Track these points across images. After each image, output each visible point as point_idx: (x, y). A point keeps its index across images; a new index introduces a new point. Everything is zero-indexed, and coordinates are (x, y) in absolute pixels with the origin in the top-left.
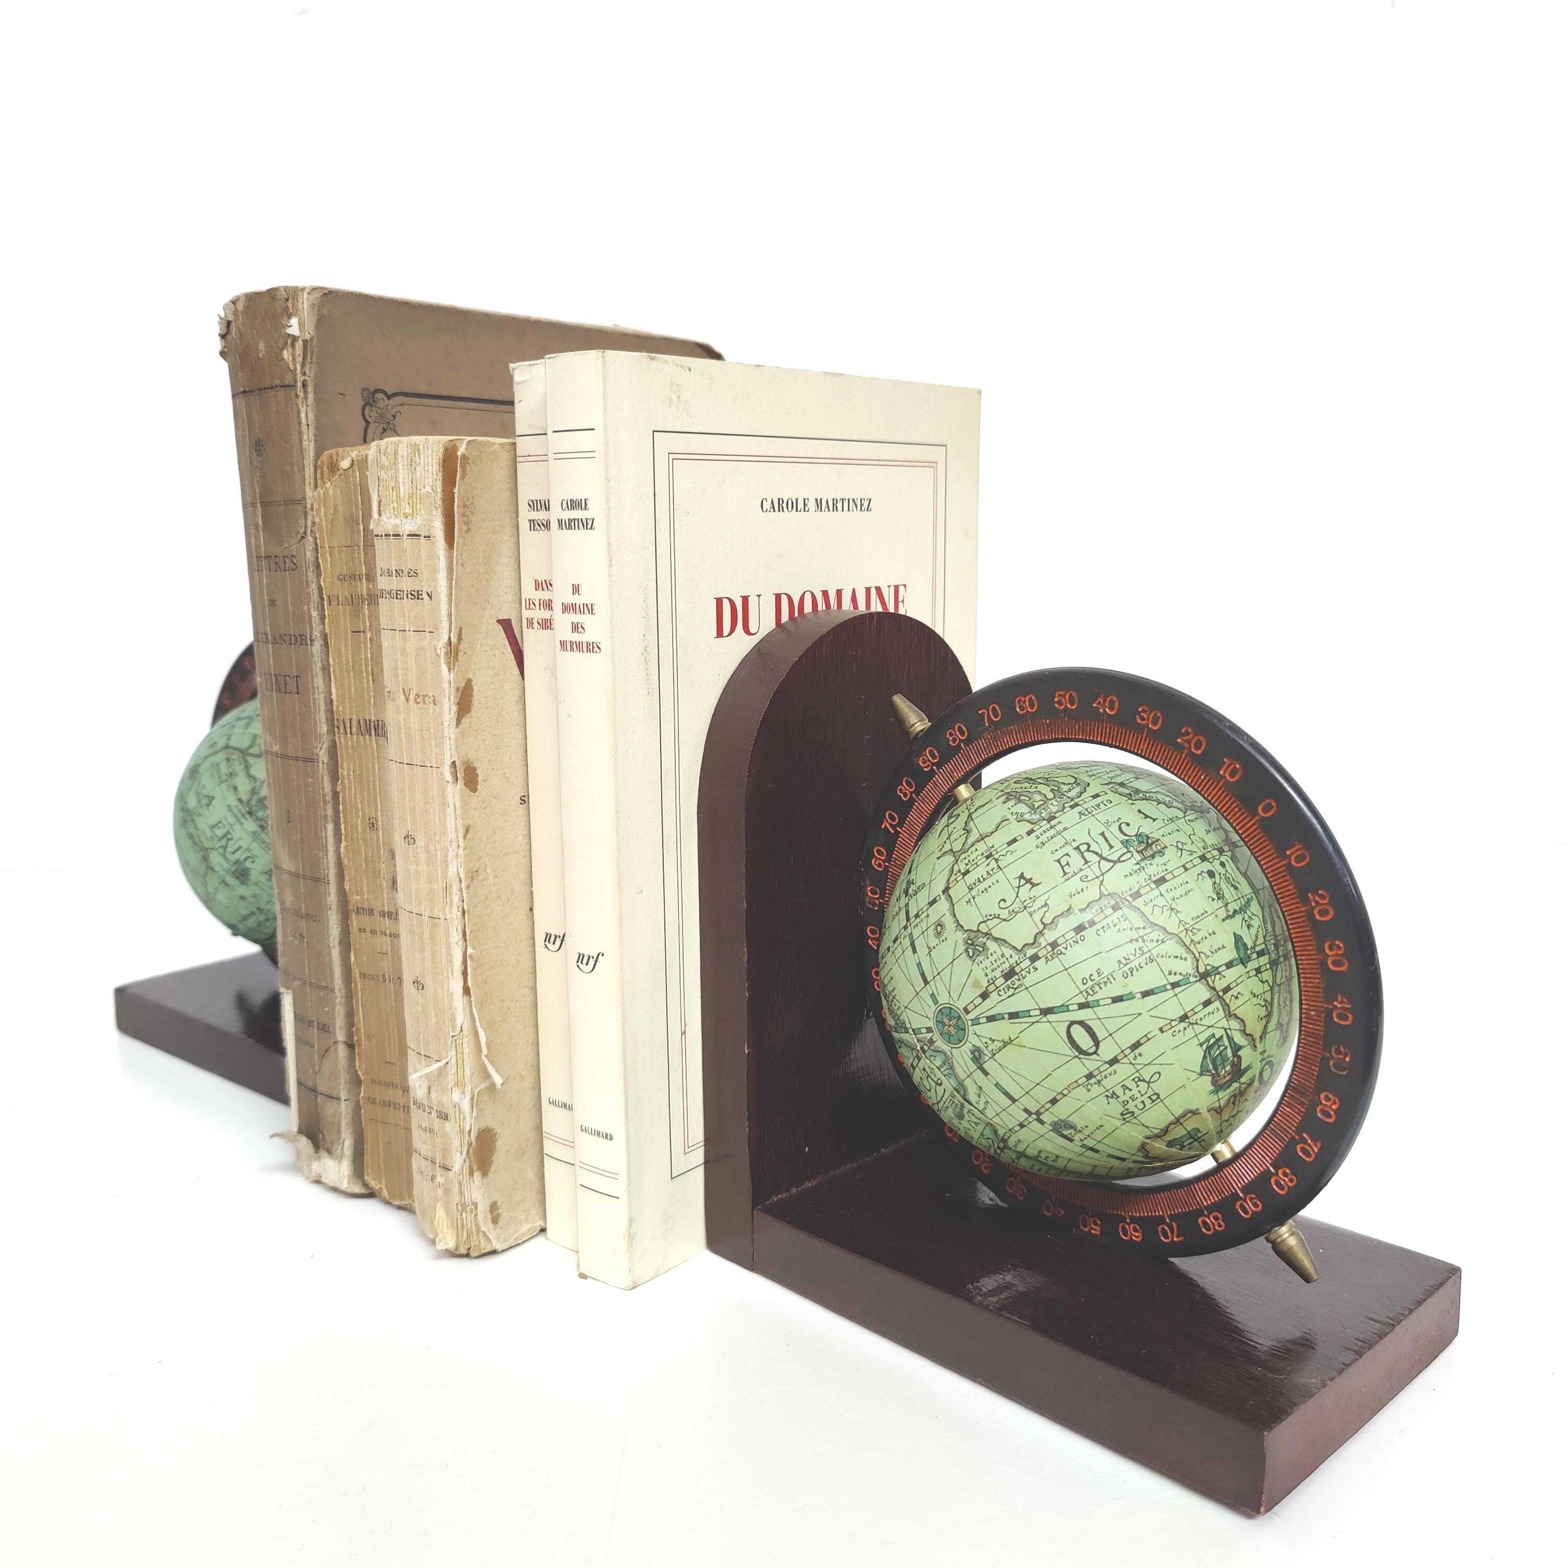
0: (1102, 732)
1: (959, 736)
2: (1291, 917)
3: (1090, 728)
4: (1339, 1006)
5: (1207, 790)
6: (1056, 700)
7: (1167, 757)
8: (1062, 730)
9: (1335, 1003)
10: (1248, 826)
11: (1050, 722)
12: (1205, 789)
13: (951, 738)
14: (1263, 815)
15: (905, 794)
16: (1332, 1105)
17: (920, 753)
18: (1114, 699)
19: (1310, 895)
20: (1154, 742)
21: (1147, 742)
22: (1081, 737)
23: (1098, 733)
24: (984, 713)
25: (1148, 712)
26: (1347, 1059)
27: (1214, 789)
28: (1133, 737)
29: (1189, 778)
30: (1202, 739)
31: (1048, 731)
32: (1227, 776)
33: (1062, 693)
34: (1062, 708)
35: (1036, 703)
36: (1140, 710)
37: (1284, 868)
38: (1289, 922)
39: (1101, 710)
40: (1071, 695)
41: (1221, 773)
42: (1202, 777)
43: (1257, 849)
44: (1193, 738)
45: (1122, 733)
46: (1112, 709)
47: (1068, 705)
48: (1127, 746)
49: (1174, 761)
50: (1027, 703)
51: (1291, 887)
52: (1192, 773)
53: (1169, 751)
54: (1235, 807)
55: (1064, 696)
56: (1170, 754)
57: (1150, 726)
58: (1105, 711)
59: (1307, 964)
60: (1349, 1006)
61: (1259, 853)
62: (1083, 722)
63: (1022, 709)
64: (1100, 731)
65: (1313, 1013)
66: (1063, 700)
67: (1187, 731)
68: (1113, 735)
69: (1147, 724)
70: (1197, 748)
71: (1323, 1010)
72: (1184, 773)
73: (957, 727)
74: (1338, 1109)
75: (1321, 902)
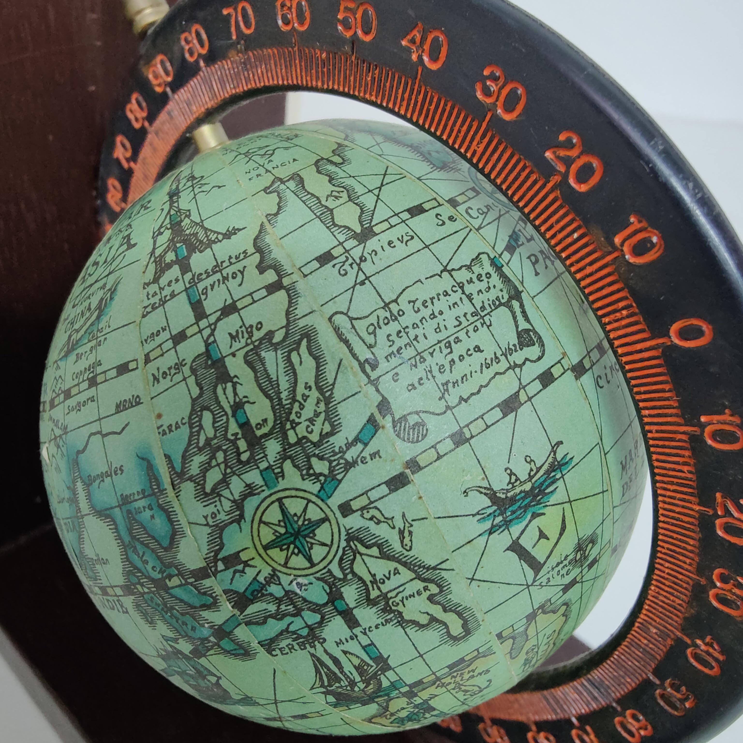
0: (410, 99)
1: (198, 46)
2: (666, 506)
3: (392, 87)
4: (703, 647)
5: (578, 262)
6: (340, 17)
7: (516, 179)
8: (345, 78)
9: (699, 642)
10: (639, 347)
11: (328, 58)
12: (574, 258)
13: (187, 47)
14: (677, 341)
15: (137, 120)
16: (641, 728)
17: (149, 60)
18: (441, 38)
19: (718, 495)
20: (499, 143)
21: (486, 140)
22: (373, 98)
23: (402, 99)
24: (229, 15)
25: (501, 82)
26: (687, 705)
27: (591, 264)
28: (462, 125)
29: (548, 229)
30: (595, 164)
31: (323, 73)
32: (625, 249)
33: (351, 5)
34: (348, 35)
35: (307, 14)
36: (486, 73)
37: (684, 437)
38: (661, 511)
39: (414, 57)
40: (365, 13)
41: (617, 240)
42: (576, 236)
43: (642, 389)
44: (579, 157)
45: (444, 110)
46: (434, 58)
47: (359, 32)
48: (449, 136)
49: (529, 189)
50: (294, 10)
51: (685, 468)
52: (558, 221)
53: (523, 169)
54: (623, 308)
55: (353, 12)
56: (524, 174)
57: (499, 111)
58: (420, 58)
59: (668, 574)
60: (721, 658)
61: (643, 397)
62: (381, 73)
63: (287, 22)
64: (406, 95)
65: (655, 631)
66: (351, 20)
67: (569, 140)
68: (428, 110)
69: (494, 105)
70: (580, 180)
71: (672, 636)
72: (543, 217)
73: (193, 31)
74: (645, 737)
75: (736, 514)
